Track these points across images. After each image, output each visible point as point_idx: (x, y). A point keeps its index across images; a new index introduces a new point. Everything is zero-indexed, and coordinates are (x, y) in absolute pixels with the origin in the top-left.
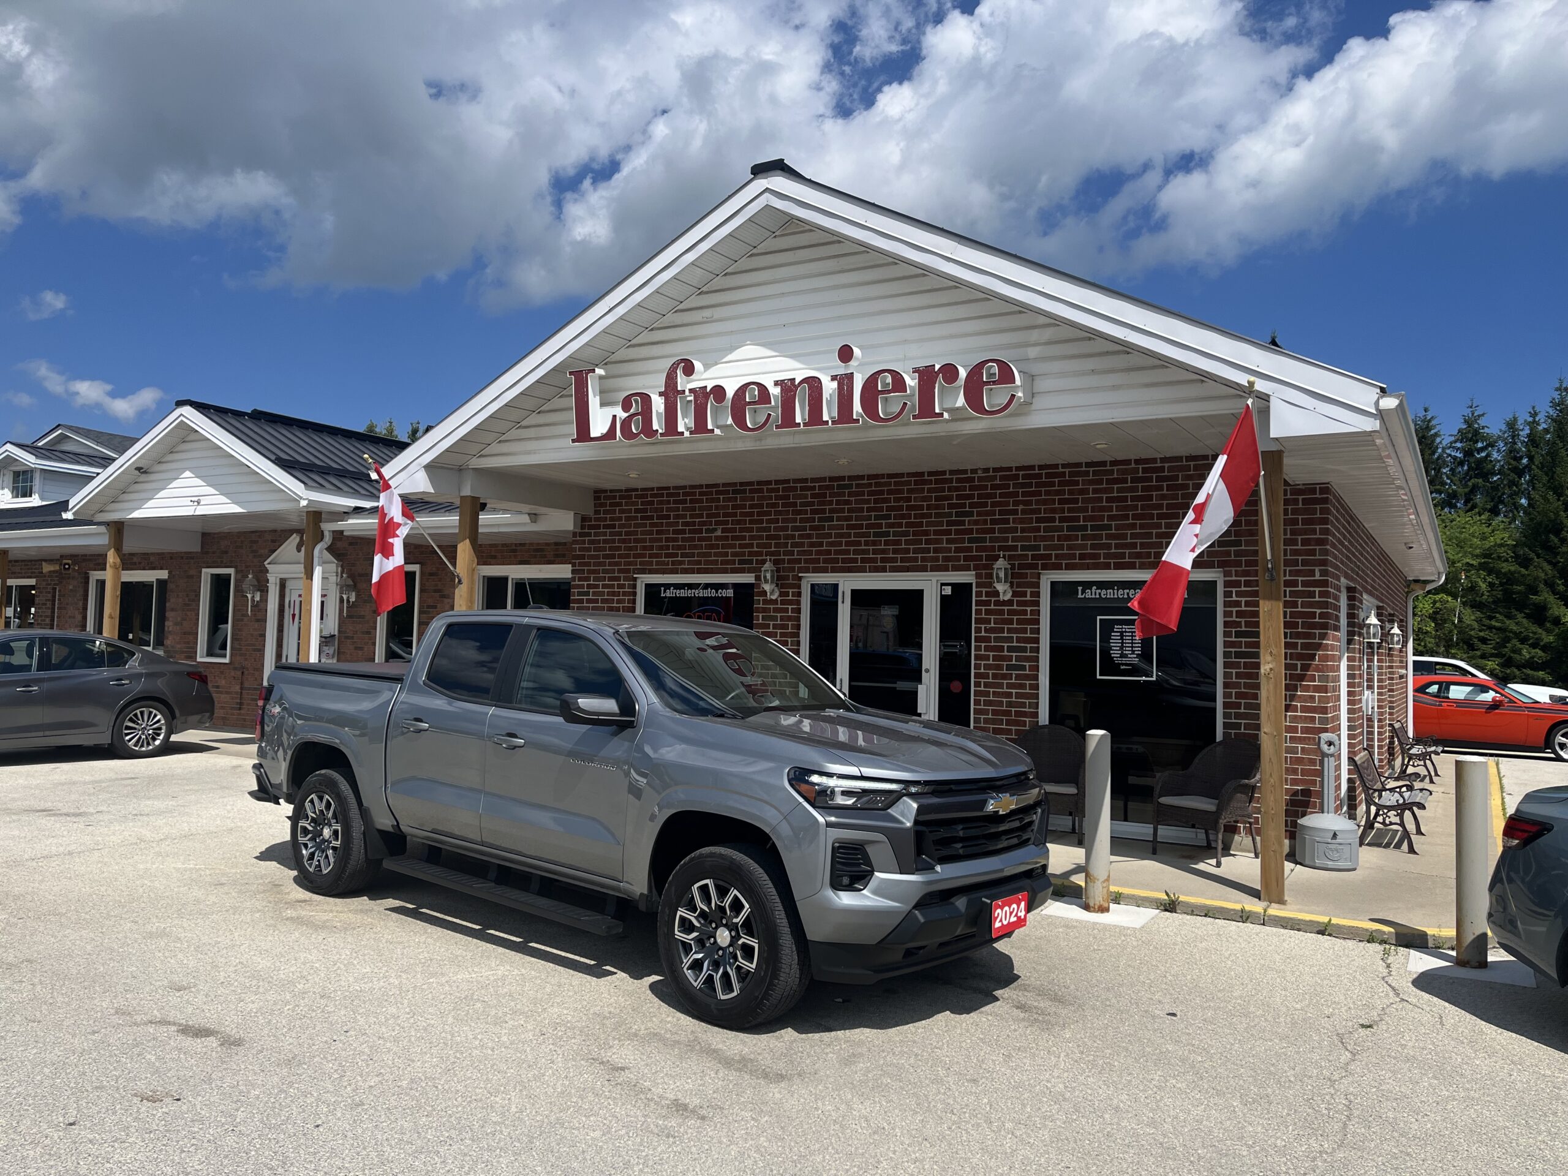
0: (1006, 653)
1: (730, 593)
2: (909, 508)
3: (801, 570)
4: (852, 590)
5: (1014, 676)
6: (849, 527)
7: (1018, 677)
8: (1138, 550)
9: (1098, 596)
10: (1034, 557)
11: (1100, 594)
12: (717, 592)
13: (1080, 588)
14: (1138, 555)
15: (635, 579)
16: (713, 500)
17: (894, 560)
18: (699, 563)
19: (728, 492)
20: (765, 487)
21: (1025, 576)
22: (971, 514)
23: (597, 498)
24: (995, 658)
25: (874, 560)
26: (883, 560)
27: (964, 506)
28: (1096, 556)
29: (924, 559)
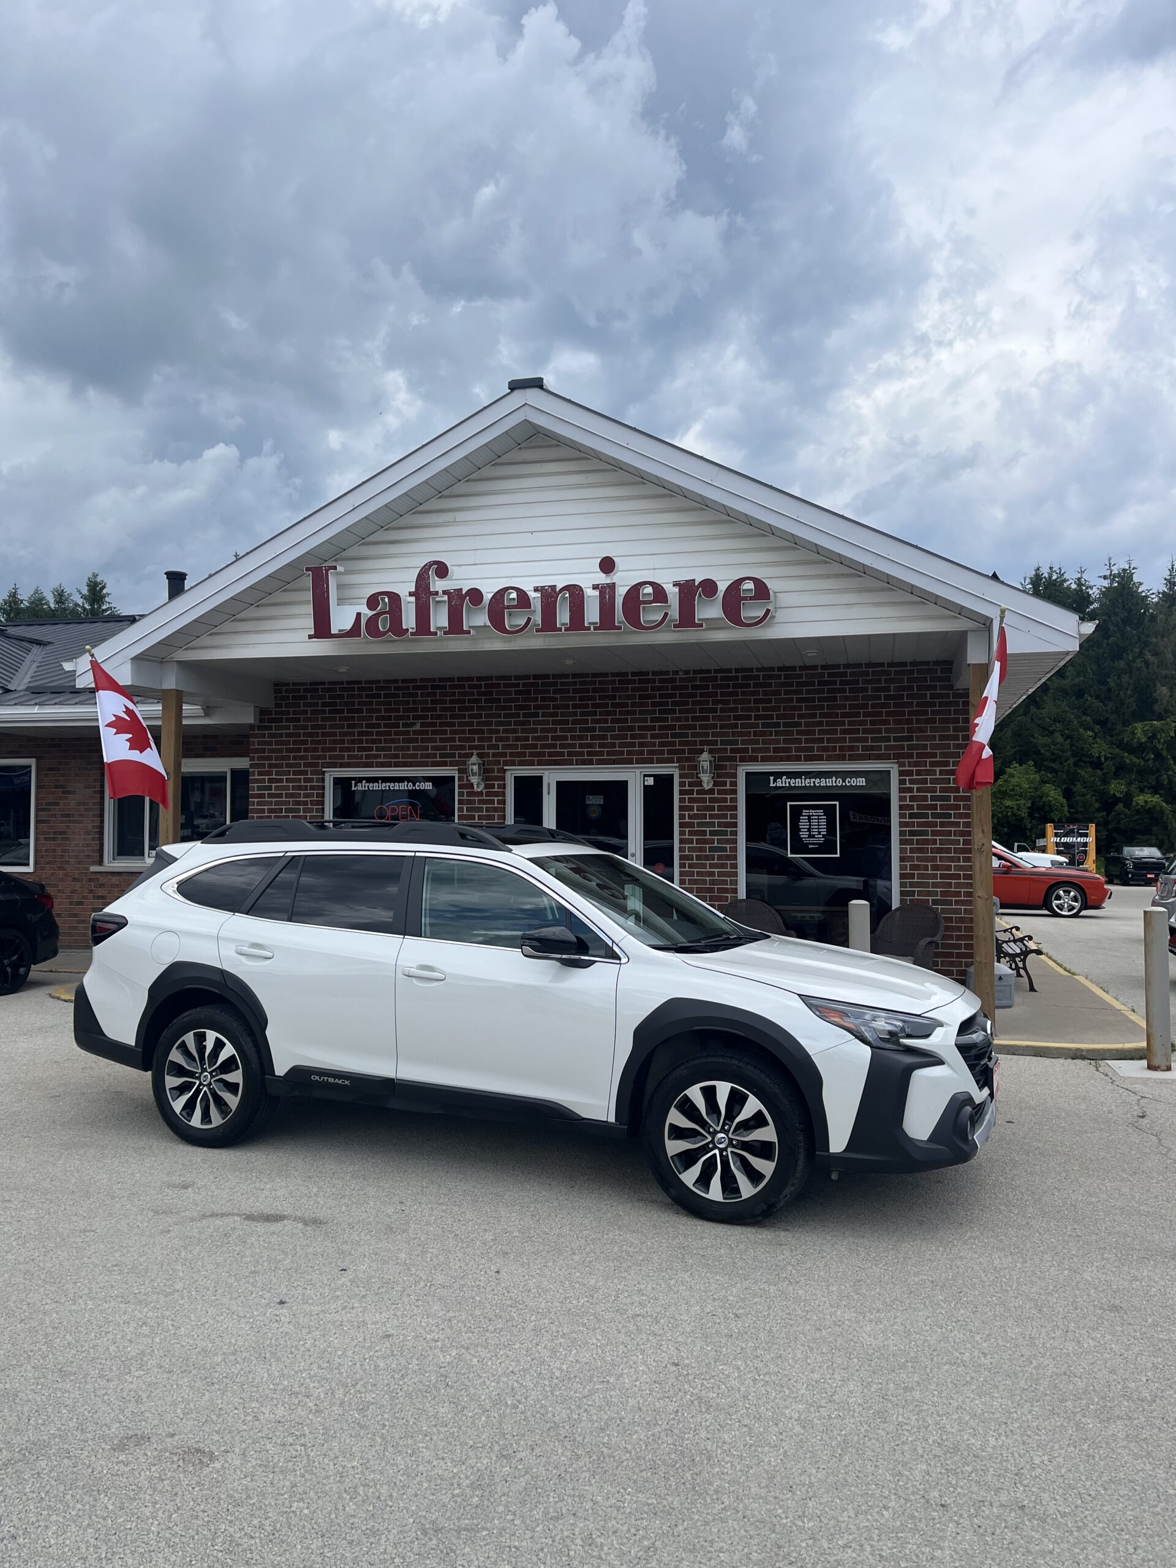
0: (708, 837)
1: (429, 786)
2: (613, 705)
3: (506, 763)
4: (558, 783)
5: (716, 857)
6: (554, 722)
7: (720, 857)
8: (824, 745)
9: (787, 785)
10: (732, 751)
11: (789, 783)
12: (414, 785)
13: (772, 778)
14: (825, 749)
15: (323, 773)
16: (410, 695)
17: (601, 753)
18: (397, 756)
19: (426, 687)
20: (466, 684)
21: (724, 767)
22: (674, 712)
23: (279, 691)
24: (698, 842)
25: (581, 754)
26: (590, 754)
27: (667, 704)
28: (789, 750)
29: (629, 753)
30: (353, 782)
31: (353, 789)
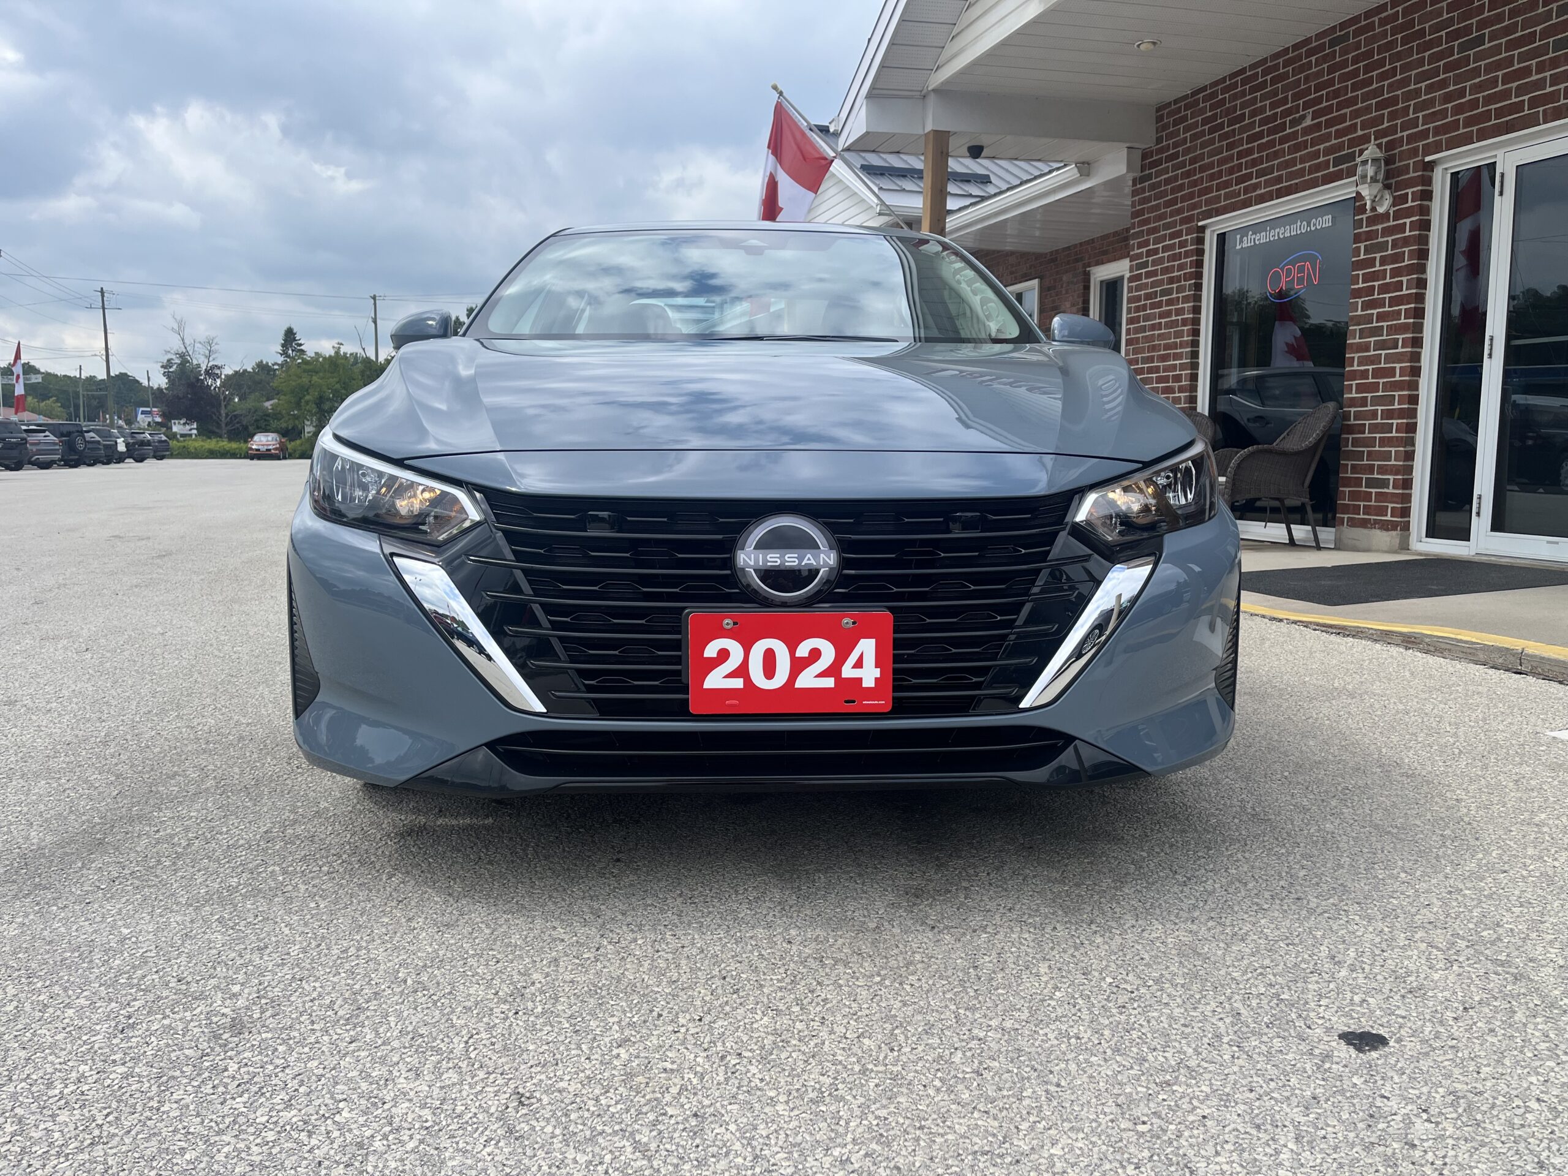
1: (1326, 221)
3: (1428, 150)
6: (1510, 46)
12: (1309, 225)
15: (1203, 229)
16: (1302, 69)
18: (1279, 180)
19: (1321, 48)
20: (1376, 19)
23: (1159, 119)
30: (1238, 237)
31: (1238, 247)
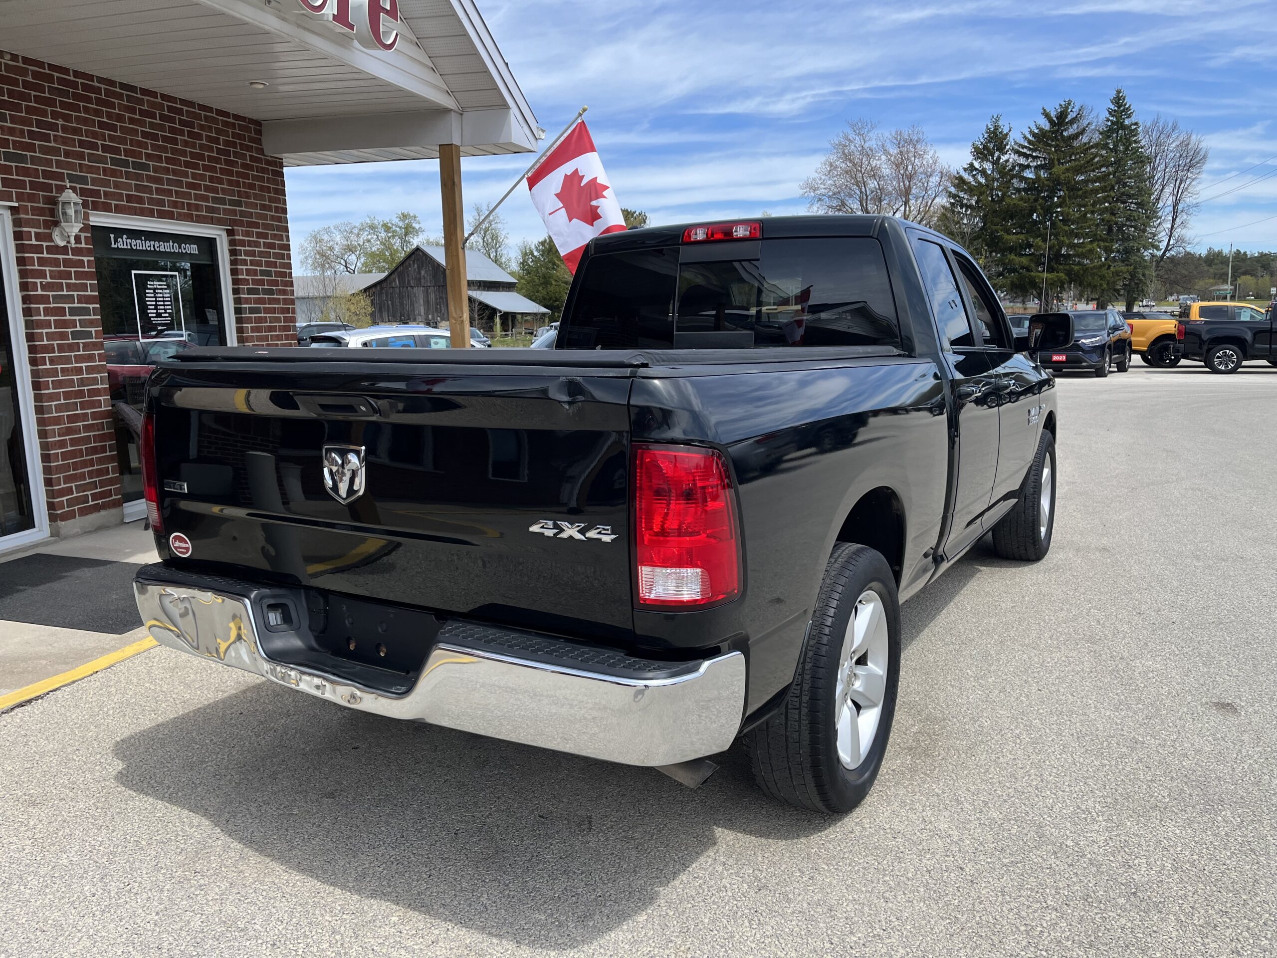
0: (68, 317)
5: (81, 345)
7: (86, 346)
8: (174, 199)
9: (129, 247)
10: (82, 191)
11: (130, 244)
13: (112, 236)
14: (175, 204)
24: (58, 324)
28: (140, 200)
